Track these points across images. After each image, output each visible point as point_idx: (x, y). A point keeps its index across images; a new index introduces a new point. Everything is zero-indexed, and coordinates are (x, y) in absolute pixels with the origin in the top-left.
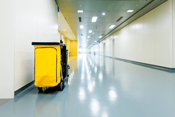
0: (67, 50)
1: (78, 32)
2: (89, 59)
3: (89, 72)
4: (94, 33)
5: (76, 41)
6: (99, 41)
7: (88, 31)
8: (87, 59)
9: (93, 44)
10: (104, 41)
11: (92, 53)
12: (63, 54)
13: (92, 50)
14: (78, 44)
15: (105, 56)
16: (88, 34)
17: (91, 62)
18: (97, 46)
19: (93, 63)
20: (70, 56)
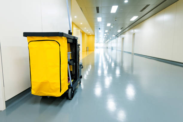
0: (79, 45)
1: (95, 26)
2: (106, 54)
3: (106, 67)
4: (113, 26)
5: (94, 35)
6: (117, 36)
7: (106, 24)
8: (105, 54)
9: (111, 38)
10: (123, 36)
11: (110, 48)
12: (74, 49)
13: (110, 45)
14: (96, 39)
15: (123, 52)
16: (106, 28)
17: (108, 57)
18: (114, 41)
19: (110, 58)
20: (87, 51)
